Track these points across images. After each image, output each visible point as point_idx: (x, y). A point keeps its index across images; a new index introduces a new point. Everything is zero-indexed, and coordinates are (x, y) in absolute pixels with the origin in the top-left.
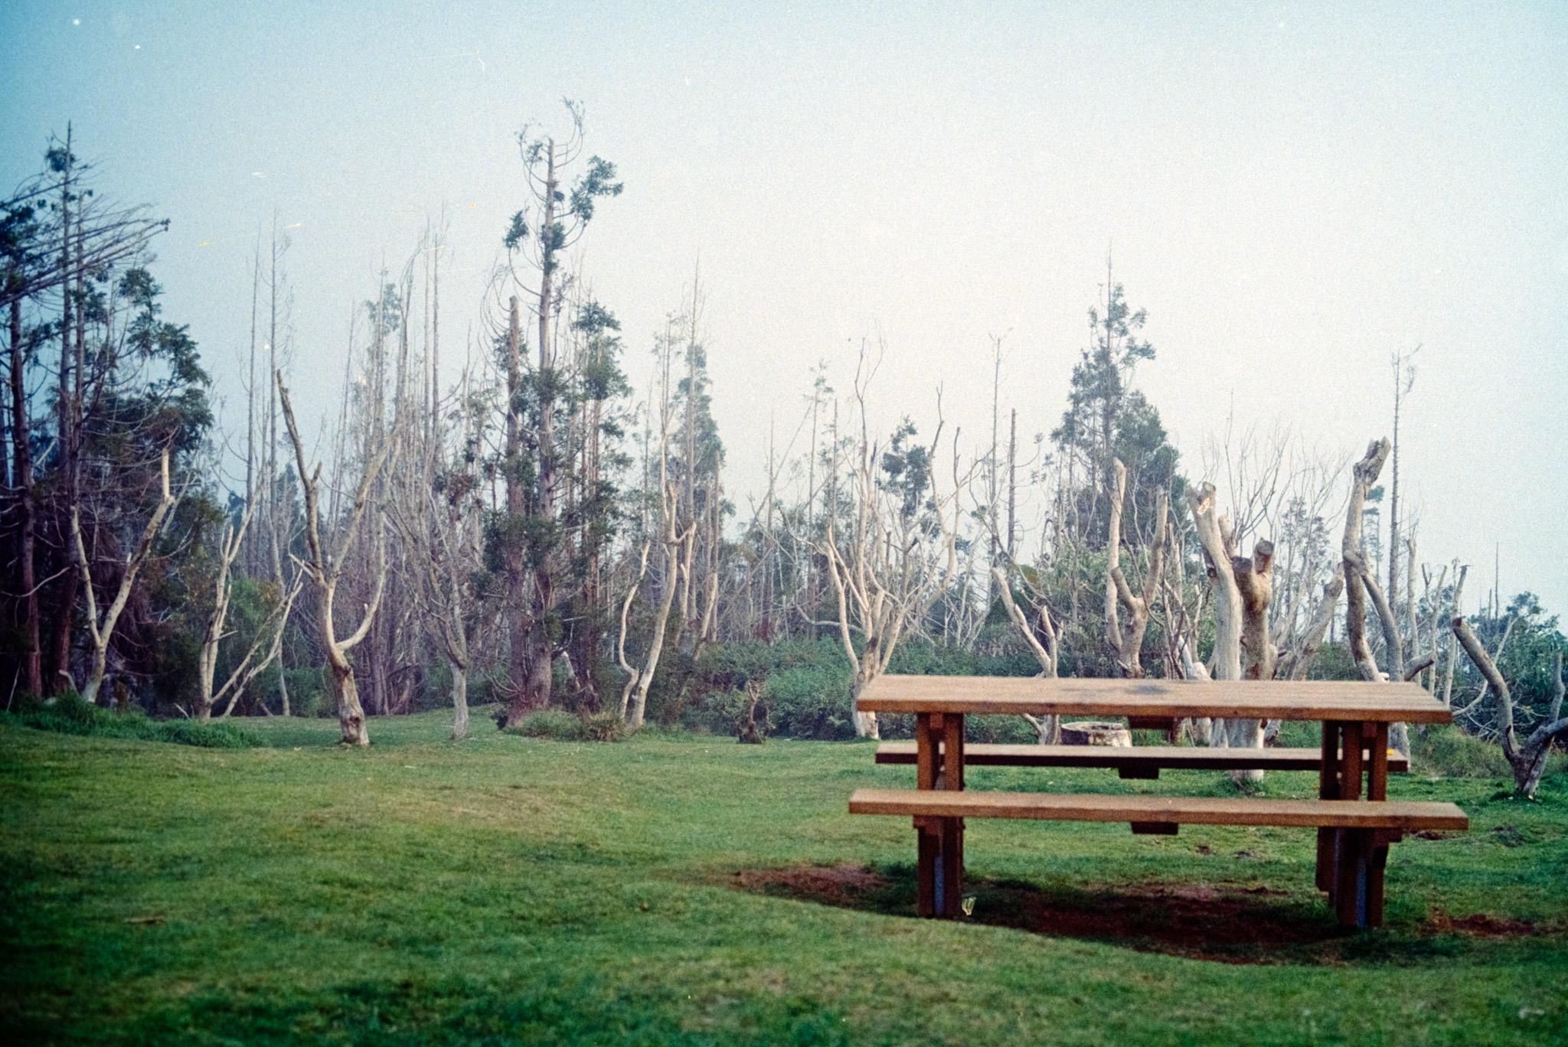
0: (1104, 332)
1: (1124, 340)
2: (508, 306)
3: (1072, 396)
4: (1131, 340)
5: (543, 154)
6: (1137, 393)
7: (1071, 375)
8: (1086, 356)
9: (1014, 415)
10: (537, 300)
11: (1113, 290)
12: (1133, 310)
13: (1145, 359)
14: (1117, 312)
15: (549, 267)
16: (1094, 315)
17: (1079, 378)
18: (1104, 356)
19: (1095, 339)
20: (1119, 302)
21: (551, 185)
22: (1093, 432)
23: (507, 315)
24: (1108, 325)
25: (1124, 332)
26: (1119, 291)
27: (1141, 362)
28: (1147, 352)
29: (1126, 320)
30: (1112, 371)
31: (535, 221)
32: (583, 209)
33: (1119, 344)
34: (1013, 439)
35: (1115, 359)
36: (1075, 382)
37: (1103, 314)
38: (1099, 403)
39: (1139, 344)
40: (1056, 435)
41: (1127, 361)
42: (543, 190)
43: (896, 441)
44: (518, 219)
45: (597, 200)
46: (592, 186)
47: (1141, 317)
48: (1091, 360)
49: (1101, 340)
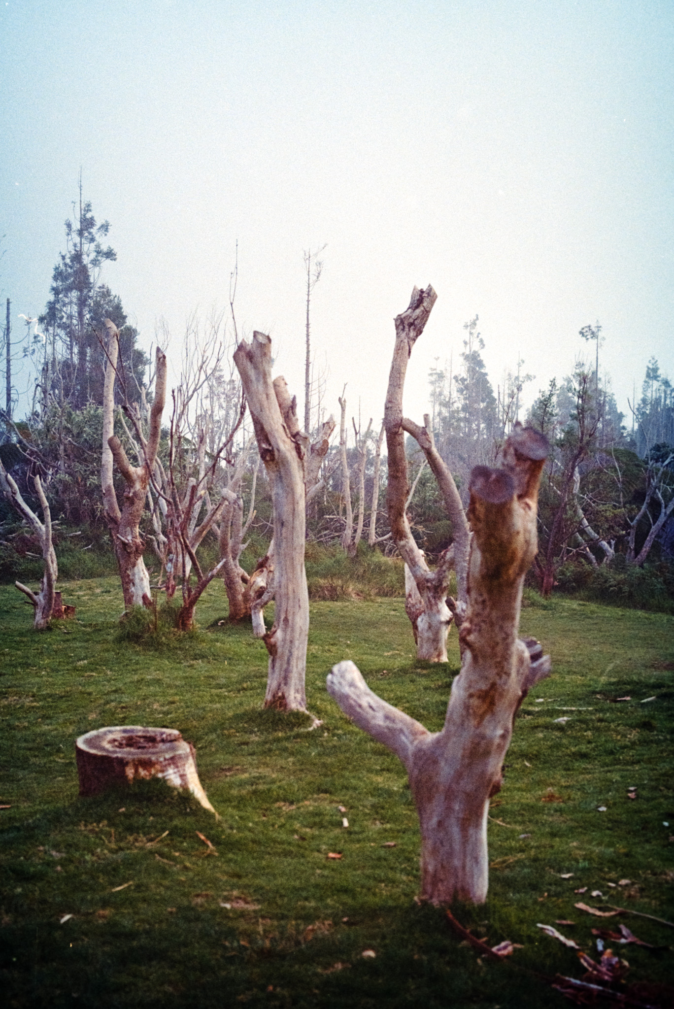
0: (77, 239)
1: (92, 246)
4: (98, 246)
11: (83, 206)
13: (108, 261)
16: (69, 226)
19: (71, 244)
20: (89, 215)
24: (81, 233)
26: (88, 208)
28: (110, 255)
29: (94, 230)
37: (77, 225)
39: (104, 248)
40: (41, 319)
47: (105, 227)
49: (75, 245)
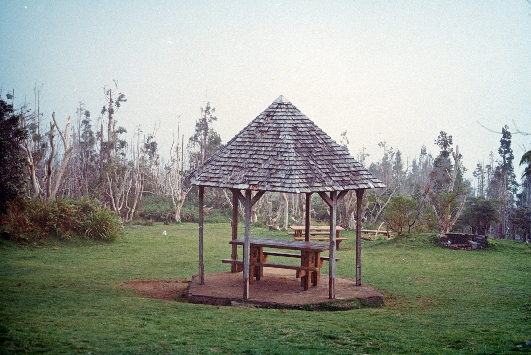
2: (100, 126)
3: (196, 130)
5: (109, 93)
6: (213, 129)
7: (196, 124)
8: (200, 120)
9: (183, 136)
10: (107, 125)
12: (212, 108)
14: (208, 108)
15: (110, 118)
17: (198, 125)
18: (204, 120)
21: (111, 99)
22: (201, 139)
23: (100, 128)
25: (209, 113)
27: (214, 121)
30: (206, 124)
31: (107, 108)
32: (118, 105)
33: (208, 117)
34: (183, 142)
35: (207, 121)
36: (196, 126)
38: (203, 131)
41: (210, 121)
42: (109, 101)
43: (148, 140)
44: (104, 107)
45: (121, 103)
46: (119, 99)
48: (201, 120)
